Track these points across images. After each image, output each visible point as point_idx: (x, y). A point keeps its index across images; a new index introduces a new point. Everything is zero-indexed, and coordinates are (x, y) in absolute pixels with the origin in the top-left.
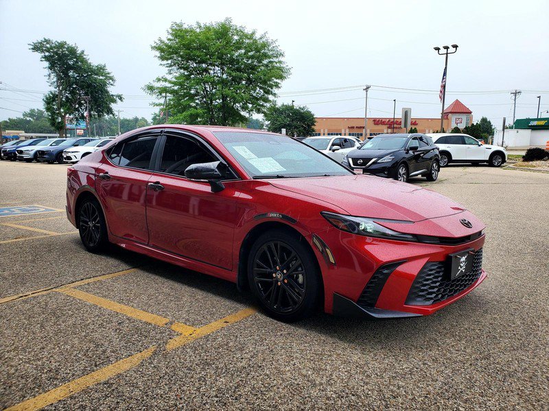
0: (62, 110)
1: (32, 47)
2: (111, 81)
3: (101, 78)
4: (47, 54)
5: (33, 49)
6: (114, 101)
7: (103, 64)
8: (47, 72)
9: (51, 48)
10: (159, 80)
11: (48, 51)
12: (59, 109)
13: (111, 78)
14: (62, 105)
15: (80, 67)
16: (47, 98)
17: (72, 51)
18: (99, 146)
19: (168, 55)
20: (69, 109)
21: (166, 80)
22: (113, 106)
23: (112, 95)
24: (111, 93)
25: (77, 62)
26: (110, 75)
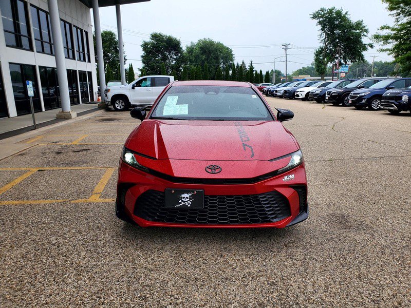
0: (325, 60)
1: (312, 16)
2: (365, 33)
3: (358, 31)
4: (321, 19)
5: (312, 18)
6: (365, 49)
7: (361, 20)
8: (320, 32)
9: (324, 14)
10: (382, 28)
11: (322, 17)
12: (324, 59)
13: (366, 31)
14: (325, 56)
15: (343, 26)
16: (317, 52)
17: (339, 13)
18: (319, 87)
19: (396, 5)
20: (330, 59)
21: (388, 28)
22: (364, 53)
23: (365, 45)
24: (363, 43)
25: (341, 22)
26: (366, 28)
